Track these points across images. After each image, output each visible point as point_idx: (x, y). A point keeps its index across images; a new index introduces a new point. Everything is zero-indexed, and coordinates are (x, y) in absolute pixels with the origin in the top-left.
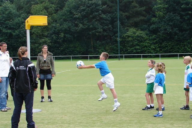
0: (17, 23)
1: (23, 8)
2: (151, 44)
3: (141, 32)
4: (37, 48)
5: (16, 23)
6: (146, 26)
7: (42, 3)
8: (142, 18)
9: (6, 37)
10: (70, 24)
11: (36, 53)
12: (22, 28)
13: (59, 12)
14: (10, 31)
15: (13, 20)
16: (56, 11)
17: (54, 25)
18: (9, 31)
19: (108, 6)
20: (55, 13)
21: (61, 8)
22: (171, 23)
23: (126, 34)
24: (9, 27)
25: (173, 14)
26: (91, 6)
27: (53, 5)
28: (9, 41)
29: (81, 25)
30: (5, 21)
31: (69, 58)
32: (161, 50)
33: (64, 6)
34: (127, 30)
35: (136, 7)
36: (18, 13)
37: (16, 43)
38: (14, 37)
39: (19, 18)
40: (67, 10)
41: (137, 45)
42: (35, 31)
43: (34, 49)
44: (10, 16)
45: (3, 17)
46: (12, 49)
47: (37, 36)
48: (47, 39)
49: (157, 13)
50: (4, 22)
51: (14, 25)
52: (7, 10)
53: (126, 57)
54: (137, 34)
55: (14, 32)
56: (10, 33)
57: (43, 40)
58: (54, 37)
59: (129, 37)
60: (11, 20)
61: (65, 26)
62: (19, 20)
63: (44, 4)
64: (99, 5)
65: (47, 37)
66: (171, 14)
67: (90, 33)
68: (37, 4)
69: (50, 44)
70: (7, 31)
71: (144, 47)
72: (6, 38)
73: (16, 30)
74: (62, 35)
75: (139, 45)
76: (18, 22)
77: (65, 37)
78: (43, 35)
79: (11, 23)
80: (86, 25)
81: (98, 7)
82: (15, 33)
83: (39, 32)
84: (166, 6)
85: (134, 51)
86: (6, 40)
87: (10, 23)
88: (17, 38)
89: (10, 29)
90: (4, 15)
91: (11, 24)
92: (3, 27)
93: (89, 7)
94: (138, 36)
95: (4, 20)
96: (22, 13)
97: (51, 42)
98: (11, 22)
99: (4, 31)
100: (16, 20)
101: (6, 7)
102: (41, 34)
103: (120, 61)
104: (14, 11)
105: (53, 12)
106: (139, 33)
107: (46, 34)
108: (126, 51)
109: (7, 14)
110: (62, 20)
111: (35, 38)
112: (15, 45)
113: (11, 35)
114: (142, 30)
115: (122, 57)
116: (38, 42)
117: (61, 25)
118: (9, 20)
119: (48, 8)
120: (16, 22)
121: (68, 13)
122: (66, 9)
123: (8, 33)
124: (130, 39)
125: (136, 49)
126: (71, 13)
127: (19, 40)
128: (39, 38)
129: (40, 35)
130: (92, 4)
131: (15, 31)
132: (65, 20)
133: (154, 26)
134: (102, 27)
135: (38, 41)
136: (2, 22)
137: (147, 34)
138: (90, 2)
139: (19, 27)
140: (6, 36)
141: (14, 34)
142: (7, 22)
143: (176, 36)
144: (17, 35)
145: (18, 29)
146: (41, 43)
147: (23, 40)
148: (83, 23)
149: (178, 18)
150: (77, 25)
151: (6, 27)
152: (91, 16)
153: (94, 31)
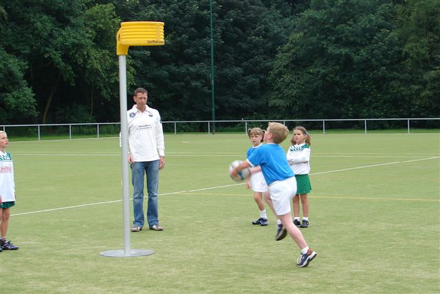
0: (365, 30)
4: (415, 97)
5: (363, 29)
9: (338, 67)
11: (412, 109)
12: (377, 43)
14: (347, 50)
15: (355, 22)
18: (344, 51)
24: (344, 39)
28: (344, 77)
30: (335, 25)
37: (361, 83)
38: (355, 66)
39: (373, 17)
42: (412, 49)
43: (407, 99)
45: (331, 13)
46: (350, 97)
47: (418, 62)
50: (333, 28)
51: (357, 35)
55: (357, 52)
56: (348, 58)
57: (433, 73)
60: (351, 22)
62: (370, 21)
70: (338, 52)
72: (335, 70)
73: (363, 46)
76: (368, 26)
78: (432, 59)
79: (350, 28)
82: (358, 55)
83: (423, 51)
86: (336, 75)
87: (347, 29)
88: (363, 70)
89: (348, 44)
91: (350, 31)
92: (330, 40)
95: (331, 21)
98: (350, 25)
99: (332, 49)
100: (364, 21)
102: (428, 56)
109: (339, 7)
111: (409, 68)
112: (359, 86)
113: (348, 61)
116: (418, 78)
118: (345, 22)
120: (363, 26)
123: (340, 55)
127: (369, 74)
128: (424, 68)
129: (425, 61)
131: (358, 50)
135: (420, 76)
136: (326, 28)
140: (337, 63)
141: (356, 58)
142: (338, 27)
144: (365, 62)
145: (366, 45)
146: (426, 82)
147: (380, 73)
151: (338, 41)
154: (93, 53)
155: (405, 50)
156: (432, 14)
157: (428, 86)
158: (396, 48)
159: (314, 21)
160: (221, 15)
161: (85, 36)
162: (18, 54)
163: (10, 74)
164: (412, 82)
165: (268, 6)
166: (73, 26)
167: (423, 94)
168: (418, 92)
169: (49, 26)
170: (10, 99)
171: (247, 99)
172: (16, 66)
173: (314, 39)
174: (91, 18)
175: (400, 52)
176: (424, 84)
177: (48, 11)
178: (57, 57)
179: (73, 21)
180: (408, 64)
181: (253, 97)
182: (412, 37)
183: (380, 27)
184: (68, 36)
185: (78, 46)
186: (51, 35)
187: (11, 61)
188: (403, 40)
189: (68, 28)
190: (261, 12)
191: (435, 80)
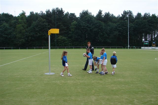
1: (12, 25)
2: (69, 43)
3: (65, 37)
6: (67, 35)
7: (21, 23)
8: (65, 31)
9: (5, 38)
10: (34, 33)
12: (12, 35)
16: (27, 27)
17: (26, 33)
18: (6, 36)
19: (50, 26)
22: (77, 34)
23: (58, 38)
25: (78, 30)
27: (26, 25)
29: (39, 34)
32: (73, 45)
33: (31, 25)
34: (59, 36)
35: (62, 27)
36: (10, 28)
39: (11, 30)
41: (63, 43)
43: (17, 44)
44: (6, 29)
48: (23, 40)
49: (72, 30)
51: (8, 33)
53: (59, 48)
54: (63, 38)
55: (8, 36)
56: (6, 37)
57: (21, 40)
58: (26, 39)
59: (59, 39)
61: (32, 34)
62: (10, 31)
64: (47, 25)
65: (23, 38)
66: (77, 30)
68: (19, 24)
70: (5, 36)
71: (66, 44)
75: (64, 43)
77: (31, 39)
80: (41, 34)
81: (46, 26)
83: (20, 36)
84: (75, 27)
85: (62, 46)
86: (4, 40)
89: (6, 35)
90: (4, 29)
93: (42, 26)
94: (63, 39)
95: (3, 31)
96: (12, 28)
97: (25, 41)
99: (4, 35)
100: (9, 31)
101: (5, 25)
103: (56, 50)
104: (8, 27)
105: (26, 28)
106: (64, 38)
108: (58, 46)
110: (30, 31)
111: (17, 39)
114: (65, 36)
115: (57, 48)
117: (29, 34)
118: (6, 31)
119: (24, 26)
122: (32, 27)
124: (60, 40)
125: (62, 45)
126: (34, 28)
129: (20, 38)
130: (44, 25)
133: (70, 35)
135: (19, 40)
137: (67, 39)
138: (43, 24)
139: (10, 34)
142: (5, 32)
143: (79, 40)
144: (9, 38)
147: (12, 40)
148: (39, 33)
149: (80, 32)
150: (37, 34)
152: (43, 30)
153: (44, 37)
155: (17, 36)
156: (21, 30)
157: (21, 42)
158: (15, 36)
167: (20, 43)
175: (16, 36)
176: (20, 42)
182: (18, 34)
183: (12, 32)
188: (16, 34)
191: (22, 41)
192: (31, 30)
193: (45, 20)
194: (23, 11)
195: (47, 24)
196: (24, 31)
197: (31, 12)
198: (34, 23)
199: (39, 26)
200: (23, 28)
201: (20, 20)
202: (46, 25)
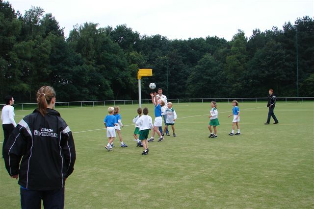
0: (215, 71)
1: (220, 58)
4: (230, 92)
7: (235, 54)
10: (258, 71)
12: (218, 75)
13: (249, 61)
15: (212, 69)
16: (247, 60)
17: (244, 72)
18: (208, 78)
19: (291, 54)
20: (246, 62)
21: (251, 58)
23: (307, 80)
26: (275, 56)
27: (245, 56)
28: (208, 86)
29: (267, 72)
30: (205, 70)
31: (253, 101)
33: (253, 56)
34: (309, 76)
38: (212, 82)
39: (217, 67)
40: (255, 60)
42: (229, 77)
43: (228, 92)
44: (210, 66)
46: (210, 92)
47: (231, 81)
48: (238, 84)
51: (212, 73)
52: (206, 61)
53: (304, 99)
55: (212, 78)
56: (209, 79)
57: (235, 85)
58: (245, 83)
59: (310, 82)
61: (254, 73)
62: (216, 69)
63: (237, 55)
64: (283, 54)
65: (239, 82)
67: (275, 78)
68: (231, 55)
69: (241, 88)
72: (206, 83)
73: (214, 76)
74: (251, 80)
77: (253, 82)
80: (271, 71)
81: (282, 56)
83: (232, 78)
86: (206, 85)
88: (214, 83)
89: (209, 75)
90: (205, 65)
91: (210, 72)
92: (204, 74)
93: (273, 56)
96: (220, 63)
97: (241, 87)
99: (205, 77)
100: (214, 69)
101: (206, 59)
102: (234, 79)
103: (299, 103)
104: (212, 61)
105: (245, 61)
107: (238, 80)
109: (207, 64)
110: (251, 68)
111: (228, 83)
112: (213, 88)
113: (210, 81)
115: (300, 100)
117: (250, 72)
118: (209, 69)
119: (240, 59)
121: (257, 62)
122: (255, 58)
124: (311, 84)
126: (259, 62)
127: (216, 85)
128: (233, 83)
129: (233, 81)
130: (277, 54)
132: (254, 68)
134: (285, 73)
135: (231, 85)
136: (203, 71)
138: (275, 52)
139: (216, 74)
140: (206, 81)
141: (212, 80)
142: (207, 70)
144: (215, 81)
147: (219, 85)
148: (268, 71)
150: (263, 72)
151: (206, 75)
152: (275, 64)
153: (278, 77)
154: (131, 79)
155: (227, 77)
156: (235, 67)
157: (234, 88)
159: (199, 69)
160: (170, 67)
161: (129, 74)
162: (108, 79)
163: (106, 85)
164: (229, 87)
165: (185, 64)
166: (125, 71)
168: (231, 90)
169: (118, 71)
170: (106, 93)
171: (178, 92)
172: (108, 83)
173: (199, 74)
174: (131, 68)
175: (225, 78)
176: (233, 88)
177: (118, 67)
178: (120, 80)
179: (125, 69)
180: (228, 81)
181: (180, 92)
182: (229, 73)
183: (219, 70)
184: (124, 74)
185: (126, 77)
186: (118, 74)
187: (107, 81)
188: (226, 74)
189: (124, 71)
190: (183, 66)
191: (236, 87)
192: (253, 65)
193: (279, 44)
194: (239, 30)
195: (284, 52)
196: (241, 67)
197: (255, 30)
198: (258, 51)
199: (268, 57)
200: (239, 63)
201: (233, 48)
202: (281, 54)
